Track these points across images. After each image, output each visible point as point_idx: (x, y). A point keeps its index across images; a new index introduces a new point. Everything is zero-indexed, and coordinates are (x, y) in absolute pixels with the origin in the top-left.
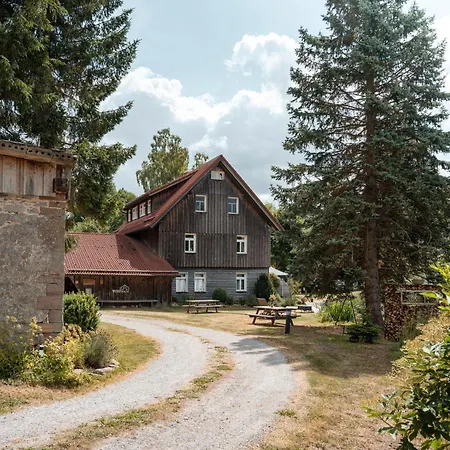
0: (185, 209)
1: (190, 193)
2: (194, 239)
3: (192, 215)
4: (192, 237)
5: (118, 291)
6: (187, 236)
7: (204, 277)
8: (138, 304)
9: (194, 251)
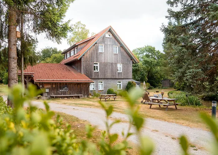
0: (94, 51)
1: (96, 43)
2: (98, 65)
3: (97, 54)
4: (97, 64)
5: (62, 90)
6: (95, 64)
7: (103, 83)
8: (72, 97)
9: (98, 71)
